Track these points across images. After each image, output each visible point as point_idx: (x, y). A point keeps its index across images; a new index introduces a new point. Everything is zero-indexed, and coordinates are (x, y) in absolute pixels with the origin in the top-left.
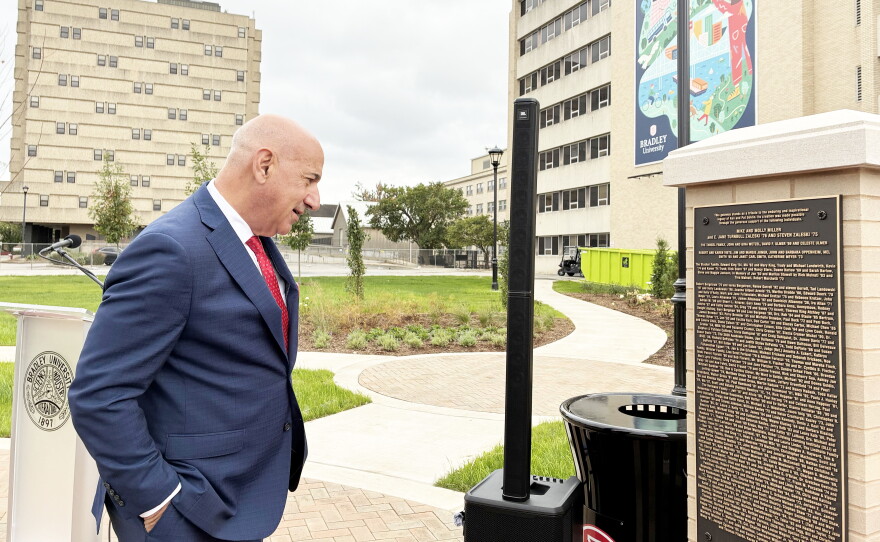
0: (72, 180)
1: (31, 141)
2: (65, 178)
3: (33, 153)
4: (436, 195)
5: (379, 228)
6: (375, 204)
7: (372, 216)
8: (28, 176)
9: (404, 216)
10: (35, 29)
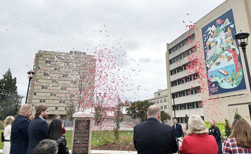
0: (44, 102)
1: (35, 91)
2: (43, 101)
3: (35, 94)
4: (146, 104)
5: (129, 115)
6: (128, 107)
7: (128, 111)
8: (33, 101)
9: (137, 111)
10: (39, 62)
